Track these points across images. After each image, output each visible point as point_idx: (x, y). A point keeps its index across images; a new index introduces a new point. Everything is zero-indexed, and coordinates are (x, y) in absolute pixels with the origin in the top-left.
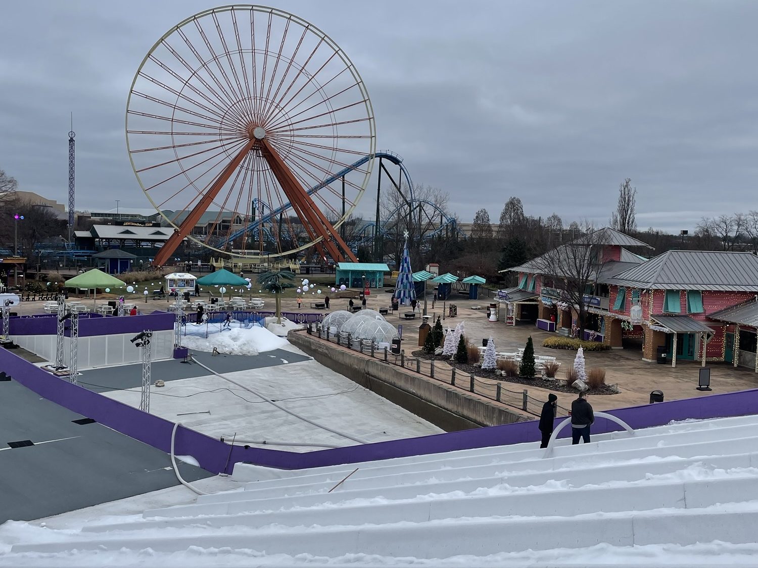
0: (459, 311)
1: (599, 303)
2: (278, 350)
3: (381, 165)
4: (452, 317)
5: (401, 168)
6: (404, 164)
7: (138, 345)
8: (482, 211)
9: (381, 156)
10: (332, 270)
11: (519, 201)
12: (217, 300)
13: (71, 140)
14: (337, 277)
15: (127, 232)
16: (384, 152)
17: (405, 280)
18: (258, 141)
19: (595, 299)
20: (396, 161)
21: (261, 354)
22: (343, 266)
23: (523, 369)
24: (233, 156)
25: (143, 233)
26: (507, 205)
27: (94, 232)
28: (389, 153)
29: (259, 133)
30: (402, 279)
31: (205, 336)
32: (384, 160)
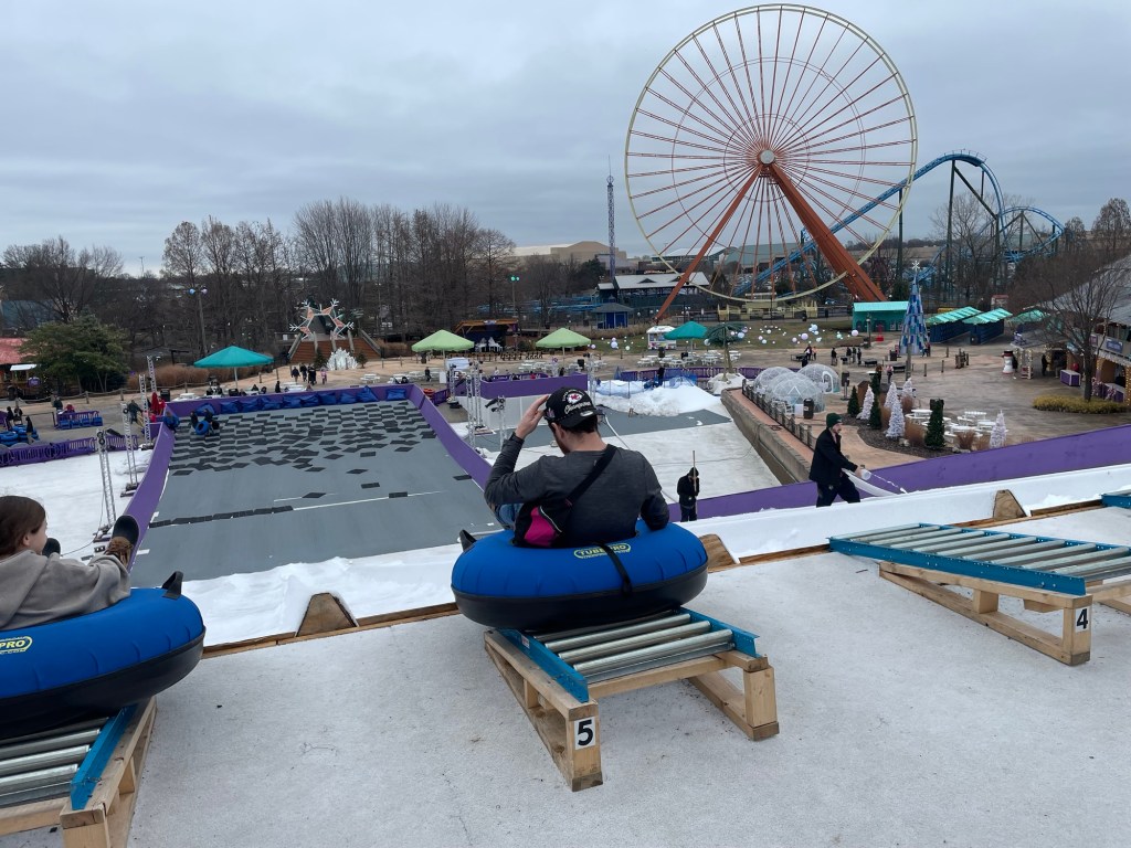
0: (971, 360)
1: (1121, 350)
2: (704, 410)
3: (954, 169)
4: (962, 366)
5: (984, 170)
6: (988, 164)
7: (493, 410)
8: (1073, 221)
9: (954, 158)
10: (850, 311)
11: (1123, 203)
12: (687, 355)
13: (610, 186)
14: (853, 320)
15: (647, 281)
16: (958, 153)
17: (913, 323)
18: (765, 166)
19: (1117, 343)
20: (975, 162)
21: (680, 415)
22: (859, 307)
23: (929, 436)
24: (739, 188)
25: (663, 280)
26: (1104, 209)
27: (615, 283)
28: (966, 153)
29: (767, 158)
30: (910, 323)
31: (628, 396)
32: (959, 164)
